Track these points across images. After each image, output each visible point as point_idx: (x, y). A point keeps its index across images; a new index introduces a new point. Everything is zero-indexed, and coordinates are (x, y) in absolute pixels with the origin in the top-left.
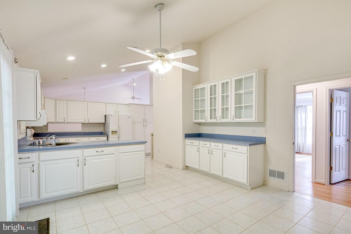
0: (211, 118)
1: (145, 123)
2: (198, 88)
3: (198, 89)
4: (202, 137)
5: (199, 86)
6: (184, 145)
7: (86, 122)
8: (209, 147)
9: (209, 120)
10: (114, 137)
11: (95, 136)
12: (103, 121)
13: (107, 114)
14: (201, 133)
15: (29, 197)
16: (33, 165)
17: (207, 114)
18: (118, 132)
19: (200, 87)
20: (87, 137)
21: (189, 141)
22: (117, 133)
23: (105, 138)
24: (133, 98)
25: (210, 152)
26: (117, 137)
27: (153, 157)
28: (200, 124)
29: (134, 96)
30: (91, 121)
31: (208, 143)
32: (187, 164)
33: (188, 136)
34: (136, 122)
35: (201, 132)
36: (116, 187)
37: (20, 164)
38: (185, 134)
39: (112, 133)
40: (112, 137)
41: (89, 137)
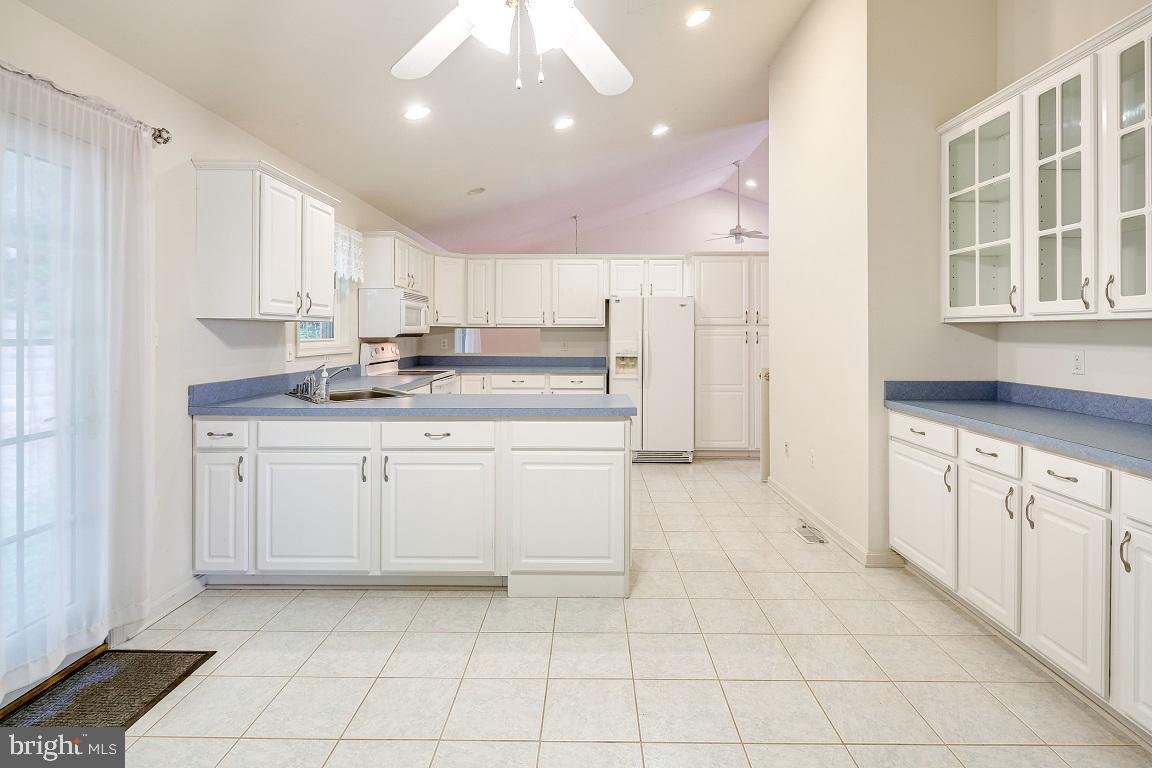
0: (1046, 293)
1: (753, 329)
2: (965, 129)
3: (968, 138)
4: (1008, 402)
5: (973, 116)
6: (883, 441)
7: (549, 324)
8: (1013, 471)
9: (1033, 308)
10: (626, 376)
11: (565, 370)
12: (601, 322)
13: (615, 293)
14: (1000, 380)
15: (229, 557)
16: (241, 459)
17: (1025, 268)
18: (640, 360)
19: (974, 121)
20: (542, 373)
21: (903, 421)
22: (635, 365)
23: (598, 381)
24: (737, 233)
25: (1022, 510)
26: (635, 376)
27: (767, 473)
28: (993, 330)
29: (738, 227)
30: (561, 322)
31: (1007, 450)
32: (897, 543)
33: (902, 393)
34: (715, 321)
35: (1001, 376)
36: (499, 586)
37: (204, 450)
38: (886, 382)
39: (617, 364)
40: (618, 376)
41: (549, 372)
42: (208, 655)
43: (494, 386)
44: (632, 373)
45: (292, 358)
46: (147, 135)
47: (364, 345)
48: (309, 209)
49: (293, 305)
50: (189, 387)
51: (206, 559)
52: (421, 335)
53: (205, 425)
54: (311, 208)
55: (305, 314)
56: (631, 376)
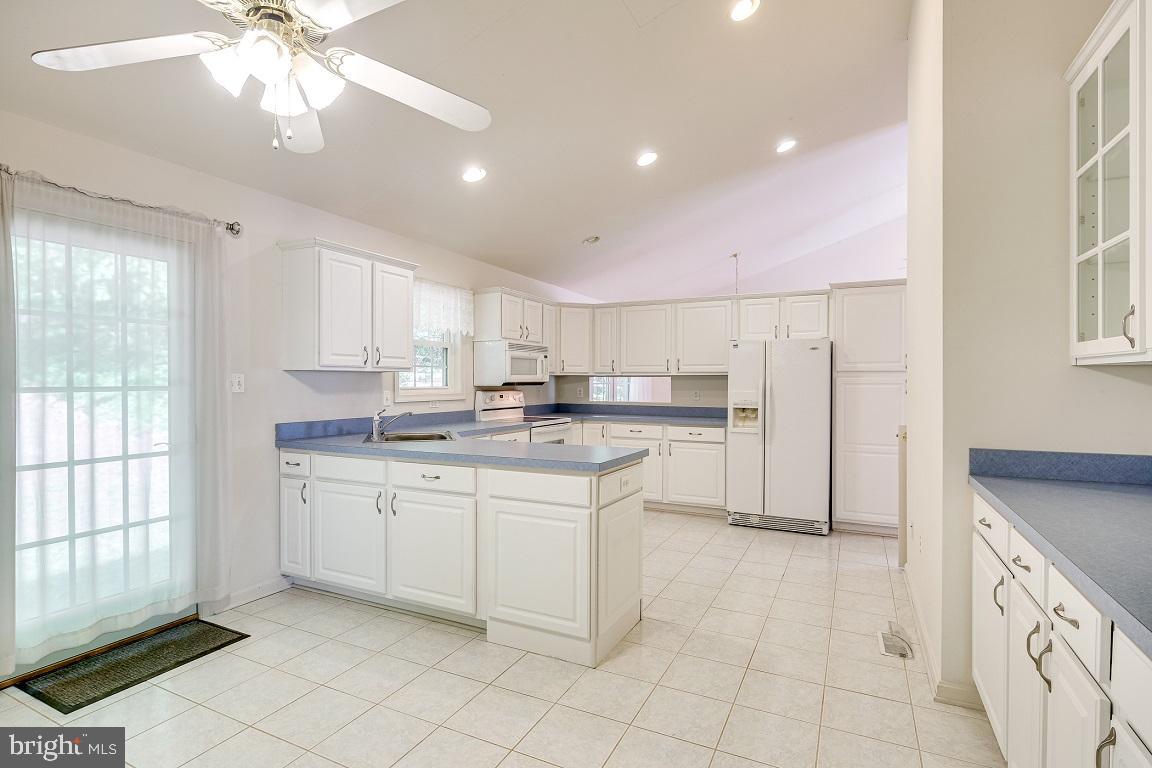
7: (673, 372)
10: (746, 430)
13: (744, 338)
15: (299, 564)
16: (305, 485)
18: (761, 412)
20: (659, 423)
22: (756, 418)
26: (755, 431)
30: (686, 369)
37: (288, 476)
38: (971, 450)
39: (736, 416)
40: (736, 430)
41: (666, 423)
42: (243, 636)
43: (613, 435)
44: (753, 427)
45: (390, 403)
46: (221, 230)
47: (479, 393)
48: (378, 275)
49: (359, 358)
50: (277, 425)
51: (287, 563)
52: (541, 384)
53: (288, 456)
54: (381, 274)
55: (375, 365)
56: (753, 430)
